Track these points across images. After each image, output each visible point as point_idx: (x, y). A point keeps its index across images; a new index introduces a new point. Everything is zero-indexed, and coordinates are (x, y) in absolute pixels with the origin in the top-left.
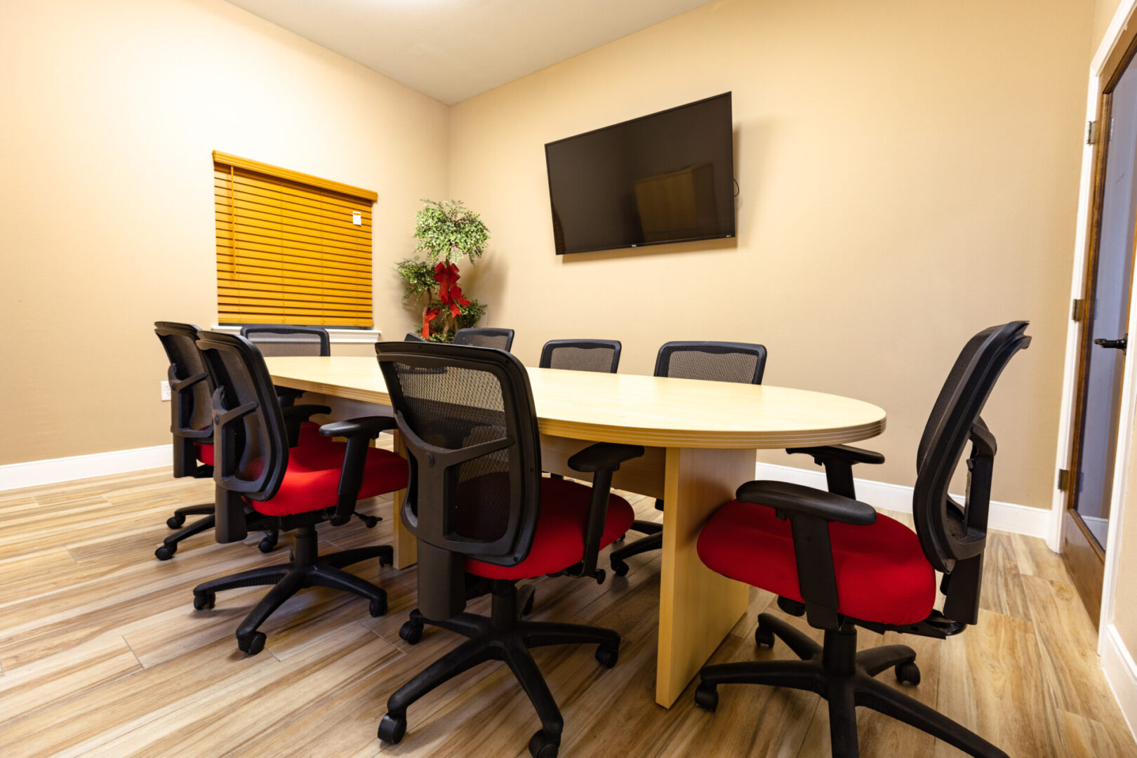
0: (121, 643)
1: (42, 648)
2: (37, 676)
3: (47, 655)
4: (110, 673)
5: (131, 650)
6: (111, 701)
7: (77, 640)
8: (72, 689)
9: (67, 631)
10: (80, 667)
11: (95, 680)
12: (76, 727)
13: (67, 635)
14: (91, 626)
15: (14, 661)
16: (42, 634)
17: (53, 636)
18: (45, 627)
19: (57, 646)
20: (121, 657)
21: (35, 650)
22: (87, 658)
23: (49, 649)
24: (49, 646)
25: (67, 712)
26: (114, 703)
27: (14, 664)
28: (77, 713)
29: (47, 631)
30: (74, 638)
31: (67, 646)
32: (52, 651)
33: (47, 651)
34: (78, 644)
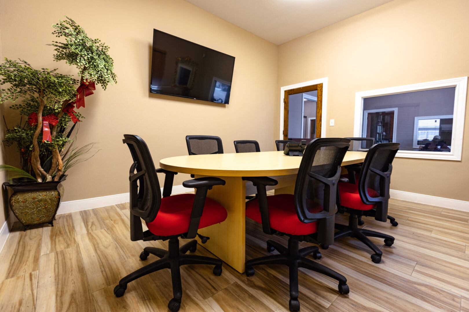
0: (414, 274)
1: (441, 295)
2: (449, 286)
3: (441, 290)
4: (427, 269)
5: (414, 269)
6: (433, 263)
7: (427, 287)
8: (441, 273)
9: (427, 294)
10: (433, 277)
11: (432, 270)
12: (446, 265)
13: (427, 292)
14: (416, 288)
15: (455, 299)
16: (437, 302)
17: (433, 297)
18: (433, 305)
19: (435, 291)
20: (419, 269)
21: (445, 297)
22: (429, 278)
23: (439, 292)
24: (438, 294)
25: (447, 269)
26: (433, 262)
27: (456, 297)
28: (445, 267)
29: (434, 302)
30: (427, 289)
31: (431, 288)
32: (439, 291)
33: (440, 292)
34: (427, 285)
